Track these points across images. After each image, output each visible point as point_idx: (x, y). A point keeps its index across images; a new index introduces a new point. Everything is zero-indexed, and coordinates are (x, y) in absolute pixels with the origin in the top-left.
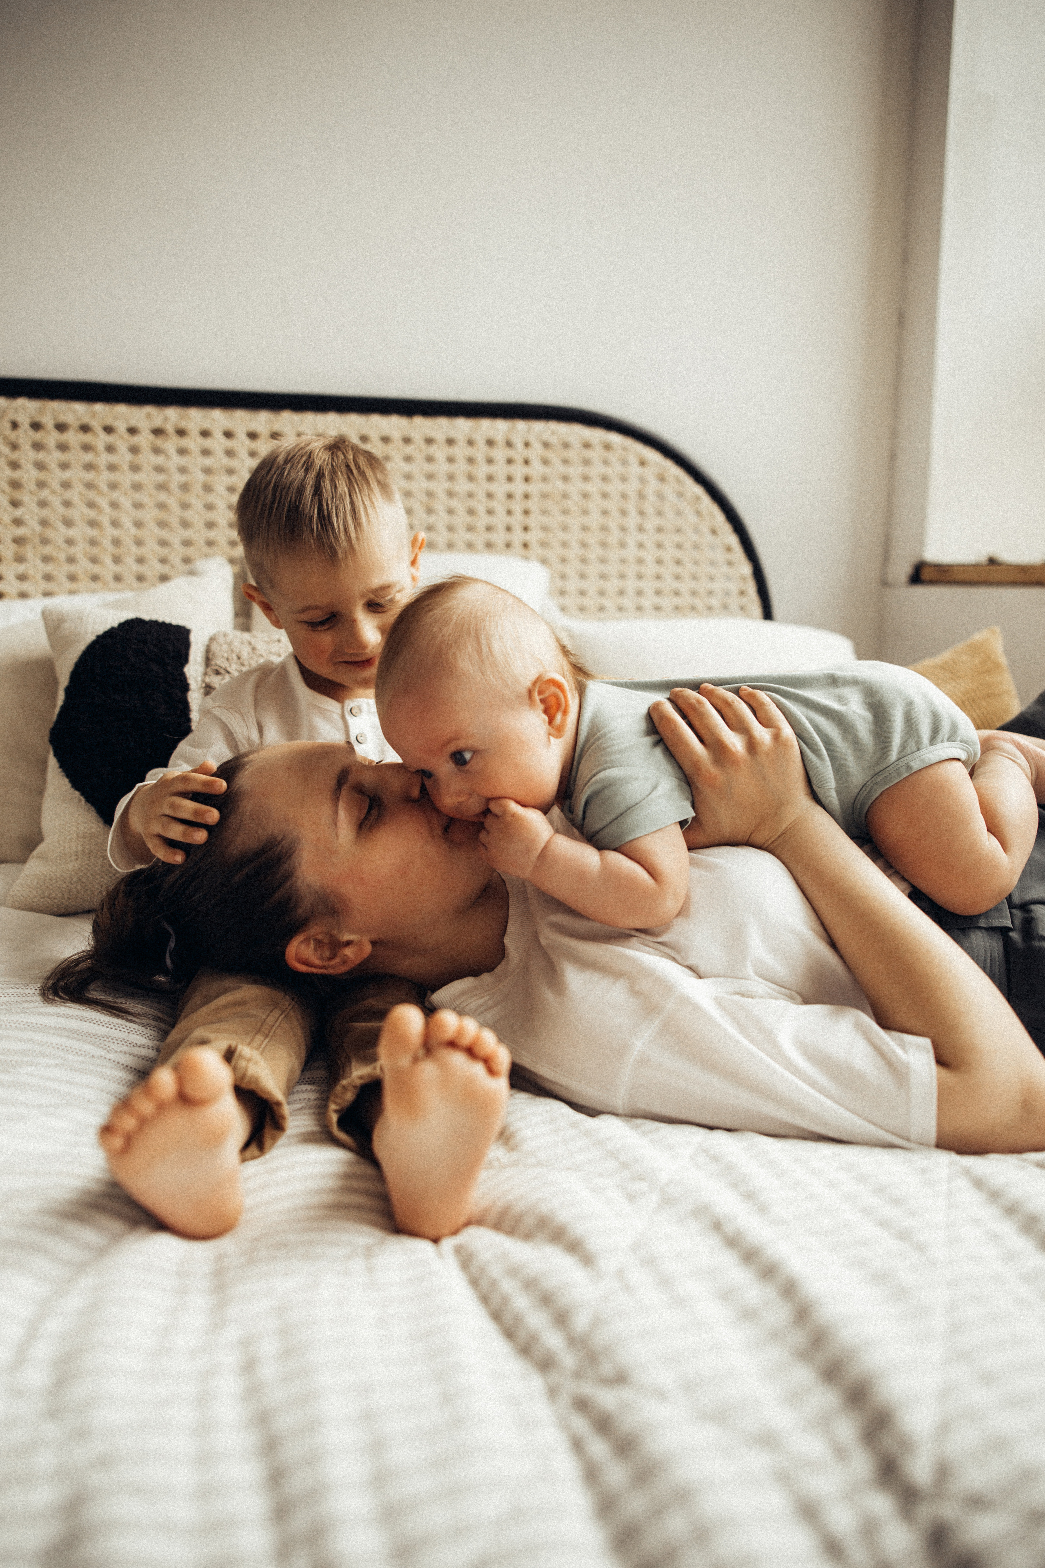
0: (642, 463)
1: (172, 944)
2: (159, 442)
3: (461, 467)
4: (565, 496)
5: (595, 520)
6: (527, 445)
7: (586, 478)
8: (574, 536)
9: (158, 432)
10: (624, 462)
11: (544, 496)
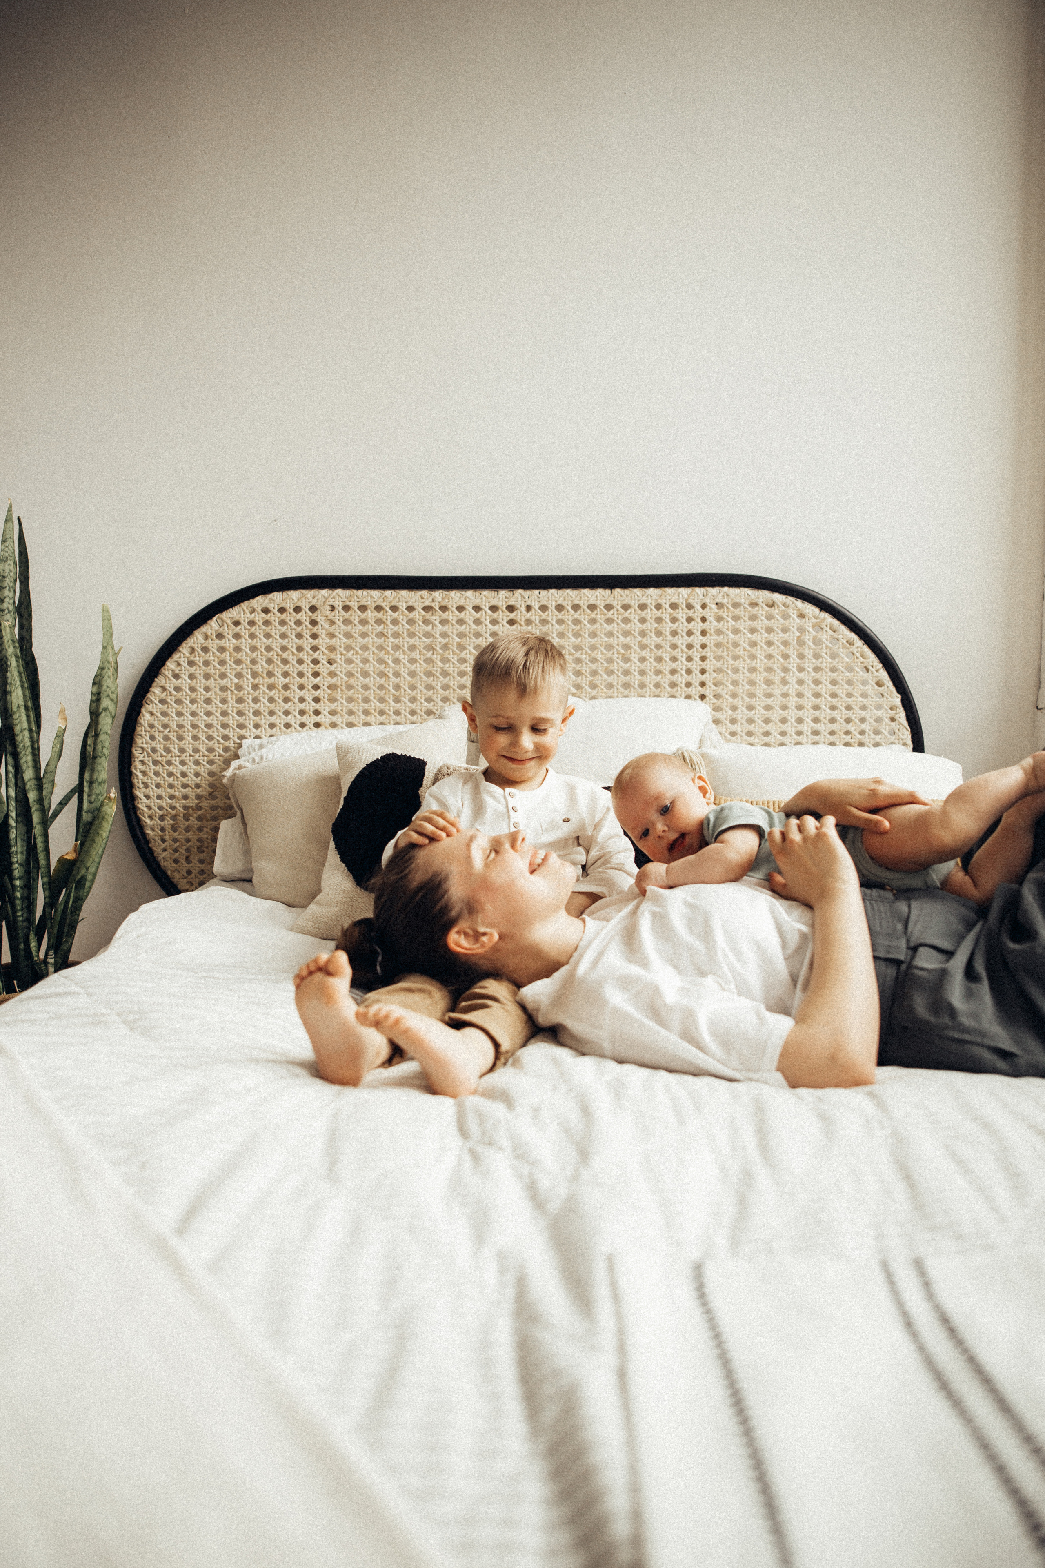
0: (802, 616)
1: (380, 958)
2: (428, 616)
3: (651, 625)
4: (736, 645)
5: (761, 663)
6: (704, 606)
7: (753, 631)
8: (743, 676)
9: (427, 609)
10: (786, 617)
11: (718, 645)
